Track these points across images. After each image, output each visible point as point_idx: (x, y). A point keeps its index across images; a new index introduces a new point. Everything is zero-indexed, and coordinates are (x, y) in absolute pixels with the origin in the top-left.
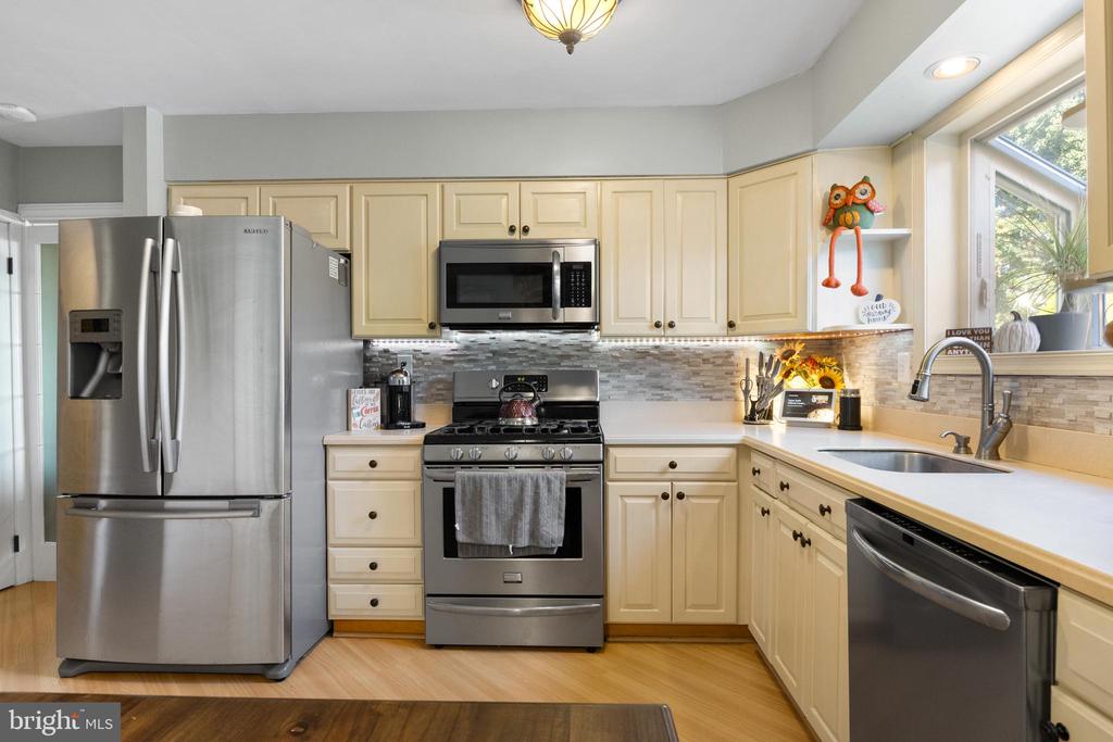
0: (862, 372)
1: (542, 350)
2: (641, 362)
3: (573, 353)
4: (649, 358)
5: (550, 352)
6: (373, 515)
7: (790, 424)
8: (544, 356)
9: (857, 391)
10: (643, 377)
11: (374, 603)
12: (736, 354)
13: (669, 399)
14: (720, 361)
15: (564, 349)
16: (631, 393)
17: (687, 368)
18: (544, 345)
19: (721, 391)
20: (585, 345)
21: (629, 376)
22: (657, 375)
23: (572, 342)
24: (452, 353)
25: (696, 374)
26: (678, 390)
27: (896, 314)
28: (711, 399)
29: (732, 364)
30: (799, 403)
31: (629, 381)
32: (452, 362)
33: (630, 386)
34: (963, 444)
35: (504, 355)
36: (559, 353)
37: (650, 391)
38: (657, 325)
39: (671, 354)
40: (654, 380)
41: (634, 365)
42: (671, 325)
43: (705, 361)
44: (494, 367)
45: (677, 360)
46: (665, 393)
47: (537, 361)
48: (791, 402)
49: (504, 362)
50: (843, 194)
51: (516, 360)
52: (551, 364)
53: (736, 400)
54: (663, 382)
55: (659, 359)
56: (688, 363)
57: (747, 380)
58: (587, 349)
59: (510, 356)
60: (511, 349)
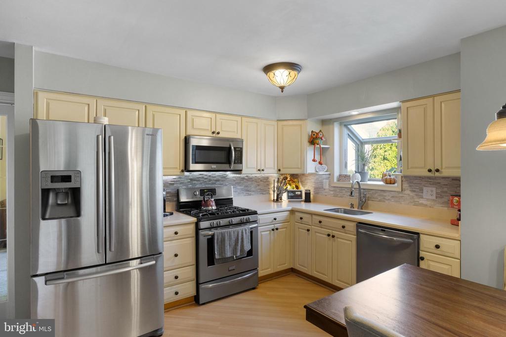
0: (308, 184)
1: (209, 178)
2: (242, 182)
3: (220, 179)
4: (245, 180)
5: (212, 179)
6: (176, 255)
7: (289, 201)
8: (210, 180)
9: (310, 191)
10: (243, 187)
11: (177, 293)
12: (270, 178)
13: (250, 195)
14: (265, 181)
15: (218, 177)
16: (239, 193)
17: (256, 183)
18: (210, 176)
19: (265, 191)
20: (224, 176)
21: (239, 187)
22: (247, 186)
23: (220, 175)
24: (173, 180)
25: (258, 185)
26: (253, 191)
27: (326, 170)
28: (263, 194)
29: (268, 182)
30: (292, 194)
31: (238, 189)
32: (173, 184)
33: (239, 191)
34: (352, 206)
35: (195, 180)
36: (215, 179)
37: (245, 193)
38: (259, 170)
39: (251, 178)
40: (246, 188)
41: (240, 183)
42: (263, 170)
43: (261, 181)
44: (191, 186)
45: (253, 181)
46: (250, 193)
47: (208, 183)
48: (290, 194)
49: (195, 183)
50: (316, 134)
51: (199, 182)
52: (213, 184)
53: (270, 194)
54: (249, 189)
55: (248, 181)
56: (256, 182)
57: (274, 187)
58: (225, 177)
59: (197, 181)
60: (198, 178)
